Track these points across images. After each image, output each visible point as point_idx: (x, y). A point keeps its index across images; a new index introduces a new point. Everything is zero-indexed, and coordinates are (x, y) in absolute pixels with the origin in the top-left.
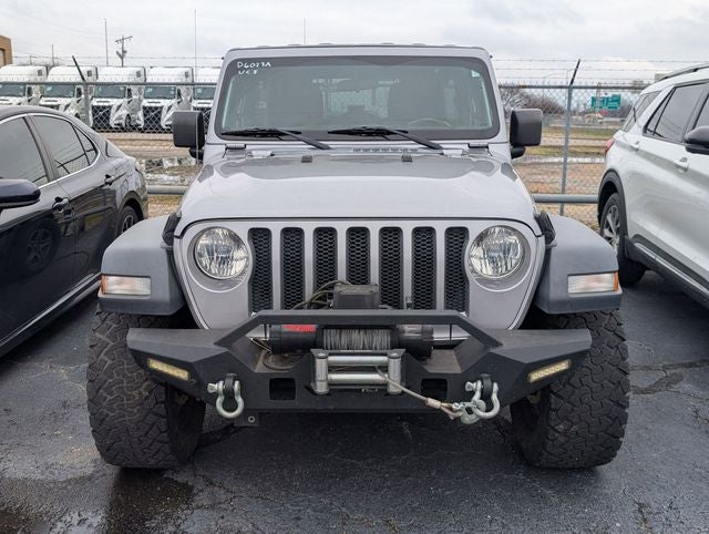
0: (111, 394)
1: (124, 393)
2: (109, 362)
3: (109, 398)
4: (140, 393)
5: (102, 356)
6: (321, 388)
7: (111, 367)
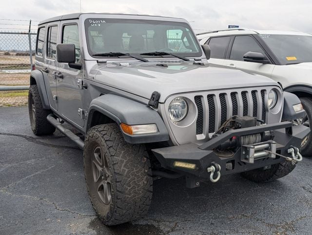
0: (130, 187)
1: (136, 184)
2: (127, 170)
3: (129, 188)
4: (143, 183)
5: (122, 168)
6: (251, 161)
7: (128, 172)
